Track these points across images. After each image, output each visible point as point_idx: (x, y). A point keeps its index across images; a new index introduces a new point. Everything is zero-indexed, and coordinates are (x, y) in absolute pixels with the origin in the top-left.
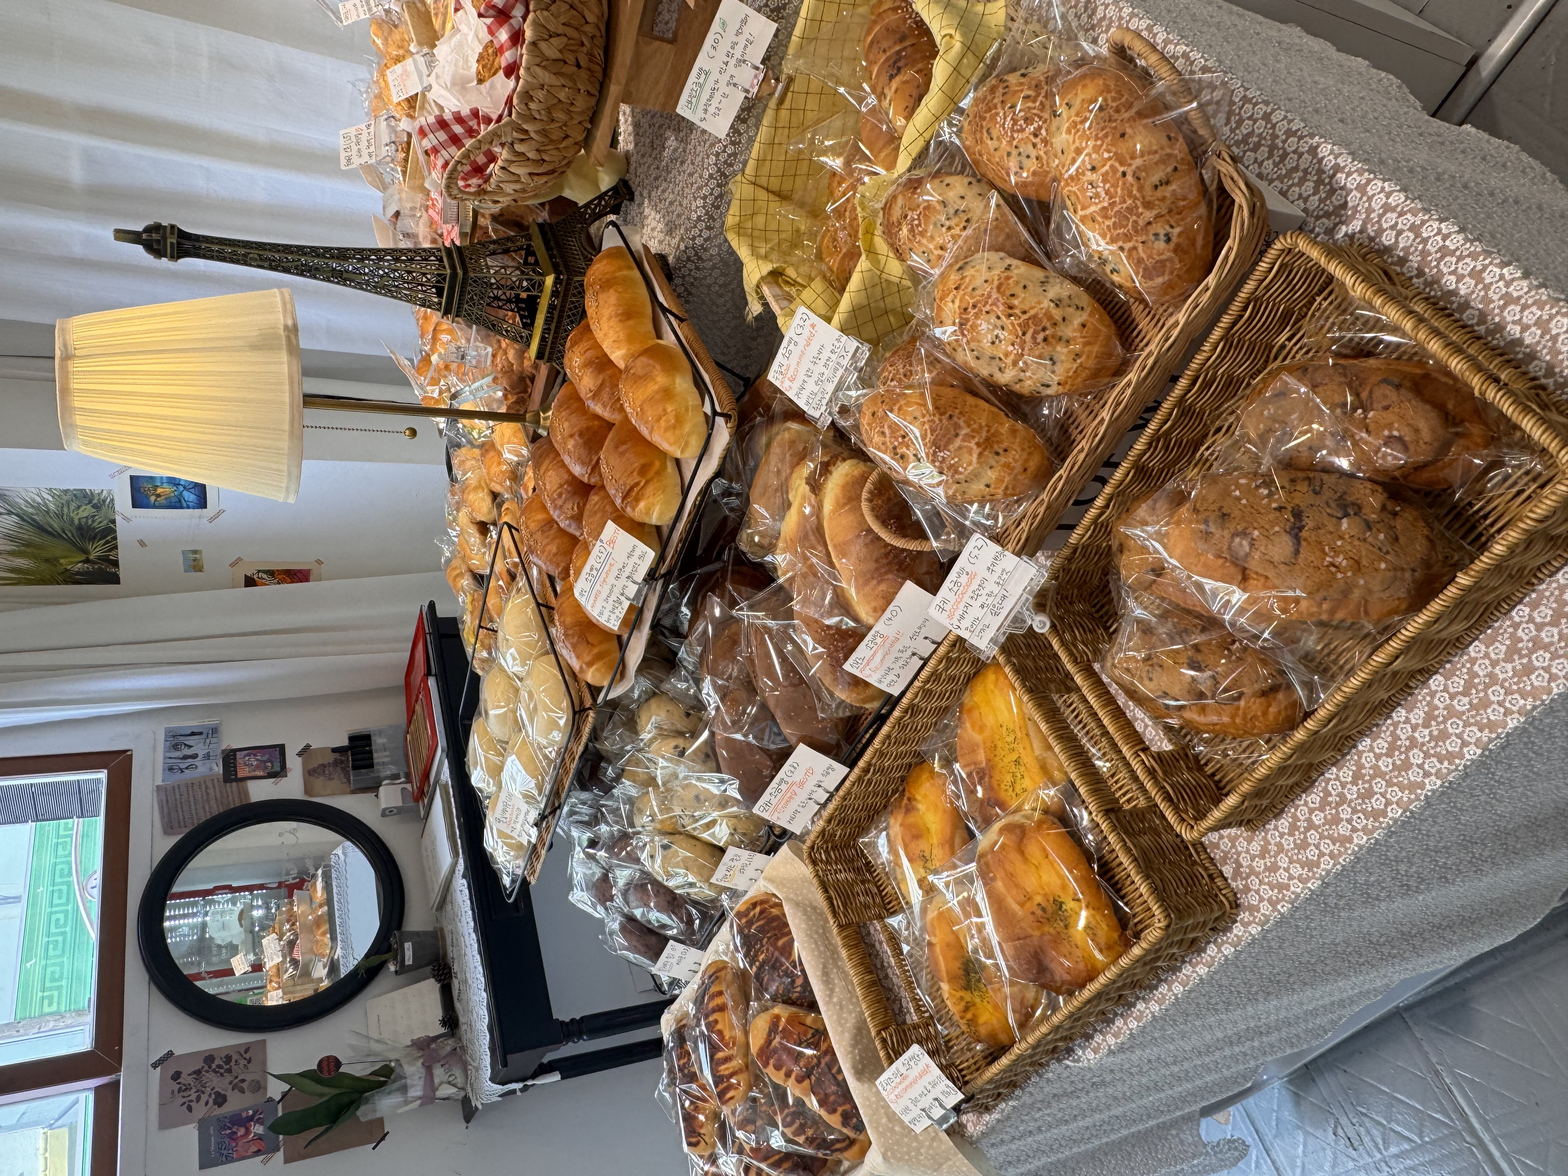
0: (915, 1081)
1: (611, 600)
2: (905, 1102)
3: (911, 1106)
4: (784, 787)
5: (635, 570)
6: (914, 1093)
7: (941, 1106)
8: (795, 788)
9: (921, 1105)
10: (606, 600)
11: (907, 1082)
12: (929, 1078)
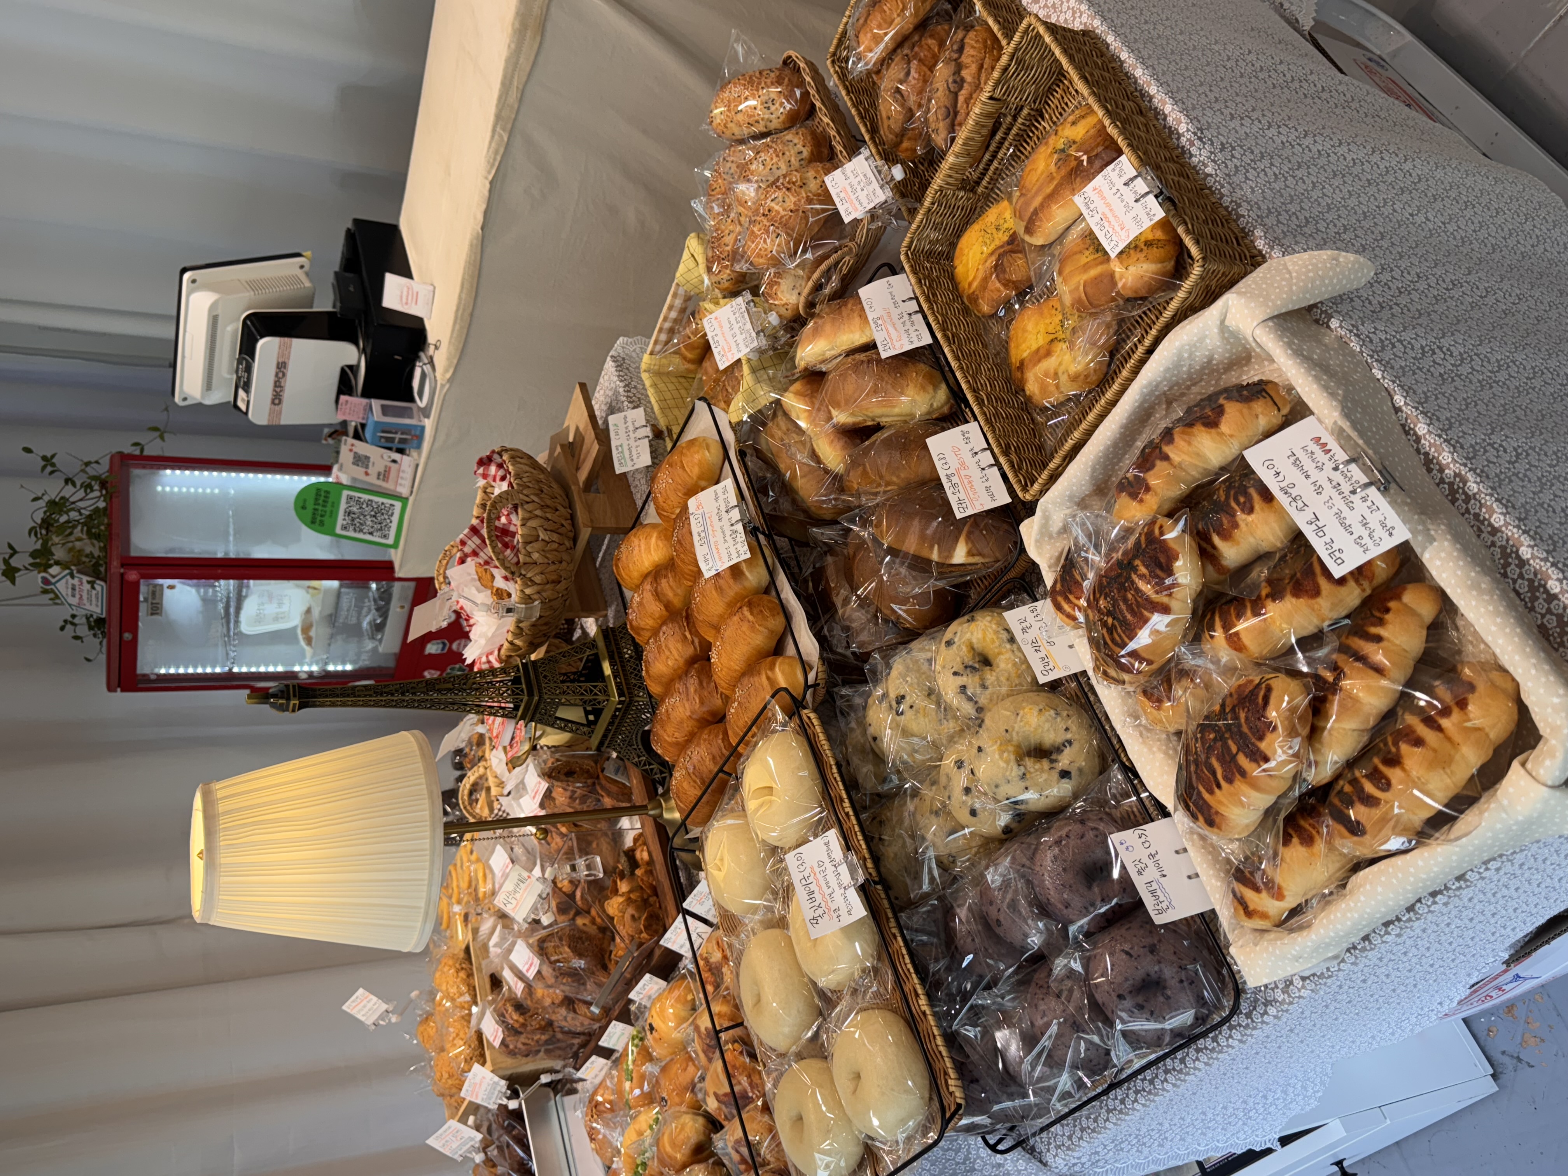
0: (1108, 205)
1: (728, 538)
2: (1128, 220)
3: (1133, 214)
4: (955, 480)
5: (726, 501)
6: (1119, 208)
7: (1132, 179)
8: (963, 473)
9: (1132, 203)
10: (725, 541)
11: (1109, 215)
12: (1105, 188)
